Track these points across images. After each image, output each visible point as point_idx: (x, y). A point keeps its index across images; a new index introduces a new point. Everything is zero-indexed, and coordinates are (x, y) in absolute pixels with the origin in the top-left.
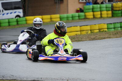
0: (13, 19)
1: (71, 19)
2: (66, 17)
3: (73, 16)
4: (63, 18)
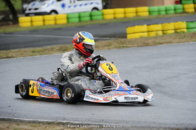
0: (85, 13)
1: (163, 13)
2: (157, 10)
3: (168, 9)
4: (153, 12)
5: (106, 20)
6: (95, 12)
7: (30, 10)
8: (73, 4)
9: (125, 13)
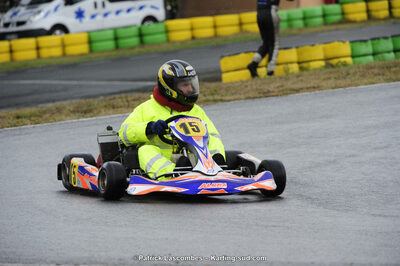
2: (285, 17)
3: (307, 15)
5: (174, 42)
6: (150, 26)
7: (6, 25)
9: (215, 27)
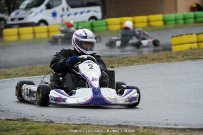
0: (85, 23)
1: (181, 22)
3: (186, 17)
4: (169, 20)
7: (12, 20)
8: (66, 12)
9: (134, 22)
